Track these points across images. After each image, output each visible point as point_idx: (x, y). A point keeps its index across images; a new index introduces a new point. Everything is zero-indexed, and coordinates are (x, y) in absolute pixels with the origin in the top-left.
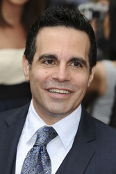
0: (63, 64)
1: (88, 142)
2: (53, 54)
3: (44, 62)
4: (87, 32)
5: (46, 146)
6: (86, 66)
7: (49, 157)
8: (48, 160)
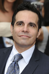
0: (26, 25)
1: (36, 61)
2: (22, 21)
3: (18, 25)
4: (37, 14)
5: (17, 62)
6: (36, 27)
7: (19, 66)
8: (18, 68)
